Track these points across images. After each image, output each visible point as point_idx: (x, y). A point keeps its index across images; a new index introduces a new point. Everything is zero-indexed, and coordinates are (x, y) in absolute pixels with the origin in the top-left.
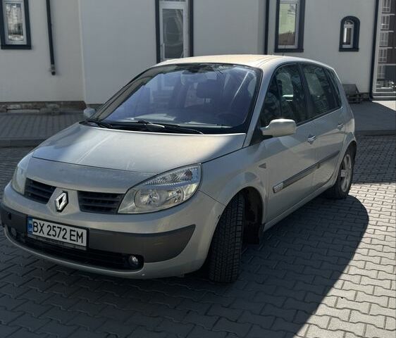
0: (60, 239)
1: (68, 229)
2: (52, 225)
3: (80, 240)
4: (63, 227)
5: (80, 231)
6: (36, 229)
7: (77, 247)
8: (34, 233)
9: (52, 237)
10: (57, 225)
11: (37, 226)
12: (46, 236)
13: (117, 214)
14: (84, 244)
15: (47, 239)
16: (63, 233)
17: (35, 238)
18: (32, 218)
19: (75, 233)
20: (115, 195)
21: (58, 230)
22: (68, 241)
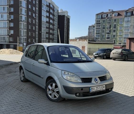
0: (99, 89)
1: (101, 86)
2: (97, 87)
3: (104, 88)
4: (100, 86)
5: (104, 86)
6: (92, 90)
7: (103, 90)
8: (92, 91)
9: (97, 90)
10: (98, 86)
11: (92, 89)
12: (95, 90)
13: (107, 80)
14: (105, 89)
15: (96, 91)
16: (100, 88)
17: (92, 92)
18: (91, 87)
19: (103, 87)
20: (104, 76)
21: (98, 88)
22: (101, 89)
